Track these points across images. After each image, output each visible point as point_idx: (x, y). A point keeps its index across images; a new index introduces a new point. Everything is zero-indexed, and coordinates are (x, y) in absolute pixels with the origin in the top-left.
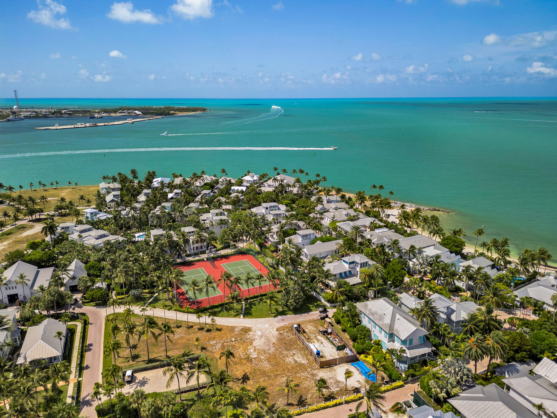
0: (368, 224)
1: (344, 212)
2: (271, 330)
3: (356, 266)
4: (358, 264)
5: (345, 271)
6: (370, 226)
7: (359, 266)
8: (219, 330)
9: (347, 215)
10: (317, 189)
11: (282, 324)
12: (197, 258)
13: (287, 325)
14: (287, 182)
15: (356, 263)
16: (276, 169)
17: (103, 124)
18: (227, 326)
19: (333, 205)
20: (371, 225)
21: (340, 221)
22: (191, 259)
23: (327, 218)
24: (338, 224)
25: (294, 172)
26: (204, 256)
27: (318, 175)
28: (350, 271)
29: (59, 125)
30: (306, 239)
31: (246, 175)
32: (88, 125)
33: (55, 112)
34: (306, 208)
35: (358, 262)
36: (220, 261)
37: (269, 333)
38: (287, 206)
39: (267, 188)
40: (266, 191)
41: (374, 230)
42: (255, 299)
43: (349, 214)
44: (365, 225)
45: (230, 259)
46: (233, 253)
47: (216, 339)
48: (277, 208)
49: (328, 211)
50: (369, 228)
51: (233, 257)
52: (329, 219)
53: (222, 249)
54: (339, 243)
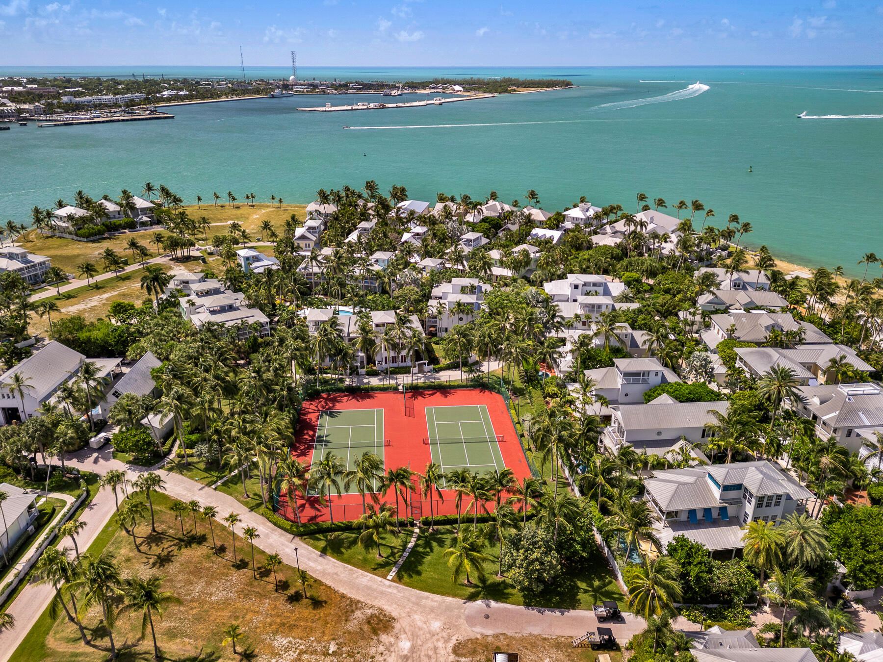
0: (823, 362)
1: (766, 320)
2: (440, 644)
3: (745, 497)
4: (751, 495)
5: (706, 506)
6: (828, 369)
7: (753, 501)
8: (317, 603)
9: (772, 328)
10: (724, 248)
11: (478, 631)
12: (386, 383)
13: (490, 639)
14: (654, 229)
15: (746, 490)
16: (642, 198)
17: (394, 105)
18: (343, 596)
19: (742, 297)
20: (832, 367)
21: (747, 344)
22: (374, 382)
23: (717, 327)
24: (739, 351)
25: (681, 207)
26: (403, 380)
27: (734, 218)
28: (723, 510)
29: (332, 106)
30: (636, 382)
31: (575, 206)
32: (372, 105)
33: (340, 85)
34: (674, 296)
35: (754, 491)
36: (428, 399)
37: (431, 653)
38: (628, 284)
39: (606, 240)
40: (601, 244)
41: (836, 382)
42: (448, 527)
43: (778, 326)
44: (815, 365)
45: (450, 398)
46: (465, 383)
47: (295, 632)
48: (600, 290)
49: (726, 311)
50: (824, 373)
51: (460, 393)
52: (721, 332)
53: (448, 368)
54: (715, 413)
